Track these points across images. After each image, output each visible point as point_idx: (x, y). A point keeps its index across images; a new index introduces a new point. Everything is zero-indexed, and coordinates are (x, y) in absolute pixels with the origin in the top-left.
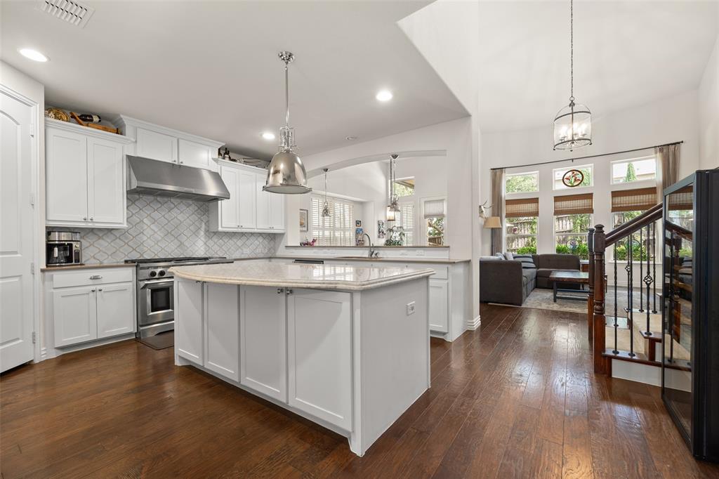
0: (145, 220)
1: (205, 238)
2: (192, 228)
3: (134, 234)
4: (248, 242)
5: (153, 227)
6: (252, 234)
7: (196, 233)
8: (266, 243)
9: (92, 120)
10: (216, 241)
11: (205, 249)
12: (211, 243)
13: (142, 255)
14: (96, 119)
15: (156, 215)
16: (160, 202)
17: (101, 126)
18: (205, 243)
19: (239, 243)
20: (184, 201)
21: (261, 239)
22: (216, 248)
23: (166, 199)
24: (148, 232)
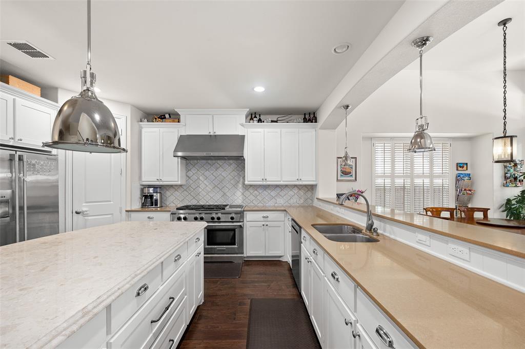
0: (201, 178)
1: (243, 190)
2: (232, 182)
3: (194, 188)
4: (282, 193)
5: (205, 182)
6: (286, 186)
7: (235, 186)
8: (302, 194)
9: (165, 118)
10: (252, 192)
11: (243, 198)
12: (247, 193)
13: (198, 202)
14: (167, 116)
15: (207, 173)
16: (209, 163)
17: (171, 120)
18: (243, 194)
19: (273, 193)
20: (227, 161)
21: (296, 190)
22: (252, 197)
23: (214, 161)
24: (202, 186)
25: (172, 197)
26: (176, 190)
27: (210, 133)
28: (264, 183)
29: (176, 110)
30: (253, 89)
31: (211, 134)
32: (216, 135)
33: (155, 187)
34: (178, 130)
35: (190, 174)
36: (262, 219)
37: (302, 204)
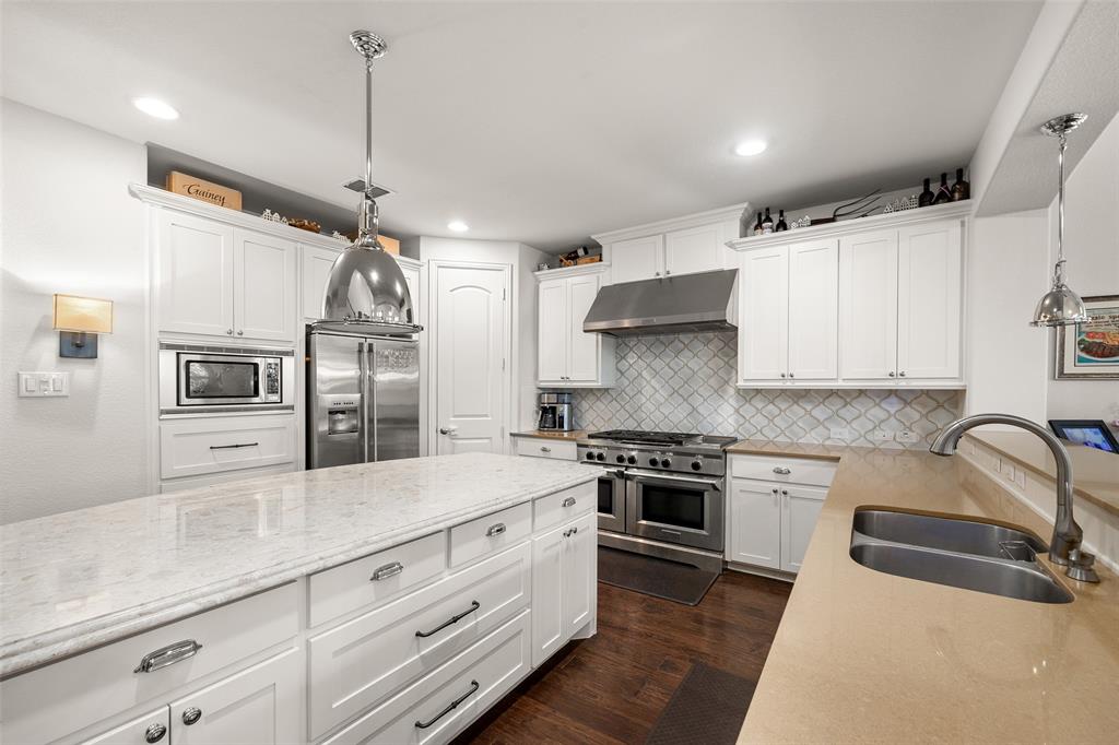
0: (644, 373)
1: (737, 401)
2: (712, 382)
3: (631, 395)
4: (849, 412)
5: (653, 382)
6: (862, 392)
7: (719, 391)
8: (917, 416)
9: (577, 257)
10: (760, 406)
11: (737, 421)
12: (748, 410)
13: (639, 425)
14: (581, 252)
15: (658, 364)
16: (662, 342)
17: (588, 259)
18: (737, 411)
19: (820, 412)
20: (700, 335)
21: (893, 406)
22: (760, 420)
23: (672, 337)
24: (648, 391)
25: (591, 411)
26: (598, 399)
27: (658, 274)
28: (789, 385)
29: (593, 237)
30: (732, 151)
31: (661, 276)
32: (671, 278)
33: (559, 392)
34: (598, 277)
35: (624, 365)
36: (773, 477)
37: (914, 444)
